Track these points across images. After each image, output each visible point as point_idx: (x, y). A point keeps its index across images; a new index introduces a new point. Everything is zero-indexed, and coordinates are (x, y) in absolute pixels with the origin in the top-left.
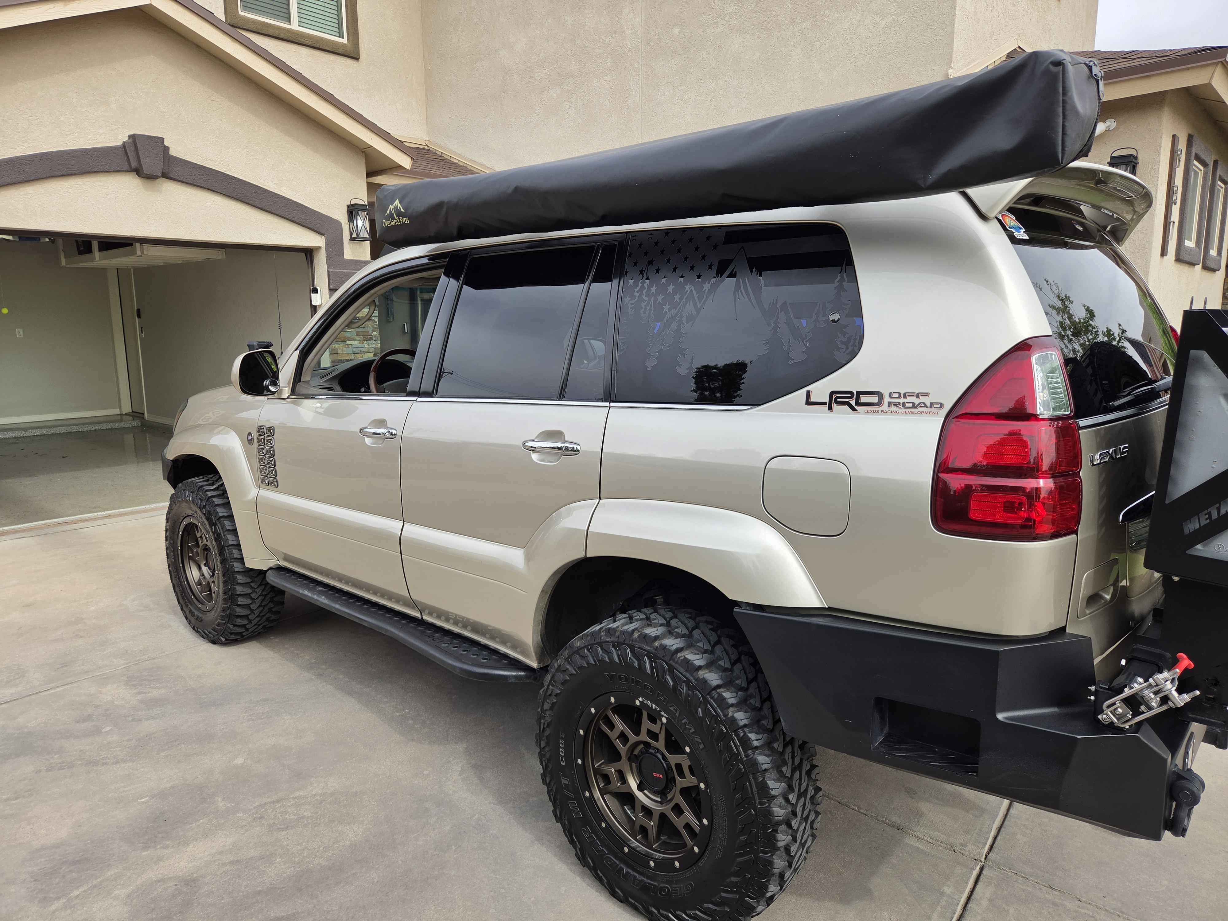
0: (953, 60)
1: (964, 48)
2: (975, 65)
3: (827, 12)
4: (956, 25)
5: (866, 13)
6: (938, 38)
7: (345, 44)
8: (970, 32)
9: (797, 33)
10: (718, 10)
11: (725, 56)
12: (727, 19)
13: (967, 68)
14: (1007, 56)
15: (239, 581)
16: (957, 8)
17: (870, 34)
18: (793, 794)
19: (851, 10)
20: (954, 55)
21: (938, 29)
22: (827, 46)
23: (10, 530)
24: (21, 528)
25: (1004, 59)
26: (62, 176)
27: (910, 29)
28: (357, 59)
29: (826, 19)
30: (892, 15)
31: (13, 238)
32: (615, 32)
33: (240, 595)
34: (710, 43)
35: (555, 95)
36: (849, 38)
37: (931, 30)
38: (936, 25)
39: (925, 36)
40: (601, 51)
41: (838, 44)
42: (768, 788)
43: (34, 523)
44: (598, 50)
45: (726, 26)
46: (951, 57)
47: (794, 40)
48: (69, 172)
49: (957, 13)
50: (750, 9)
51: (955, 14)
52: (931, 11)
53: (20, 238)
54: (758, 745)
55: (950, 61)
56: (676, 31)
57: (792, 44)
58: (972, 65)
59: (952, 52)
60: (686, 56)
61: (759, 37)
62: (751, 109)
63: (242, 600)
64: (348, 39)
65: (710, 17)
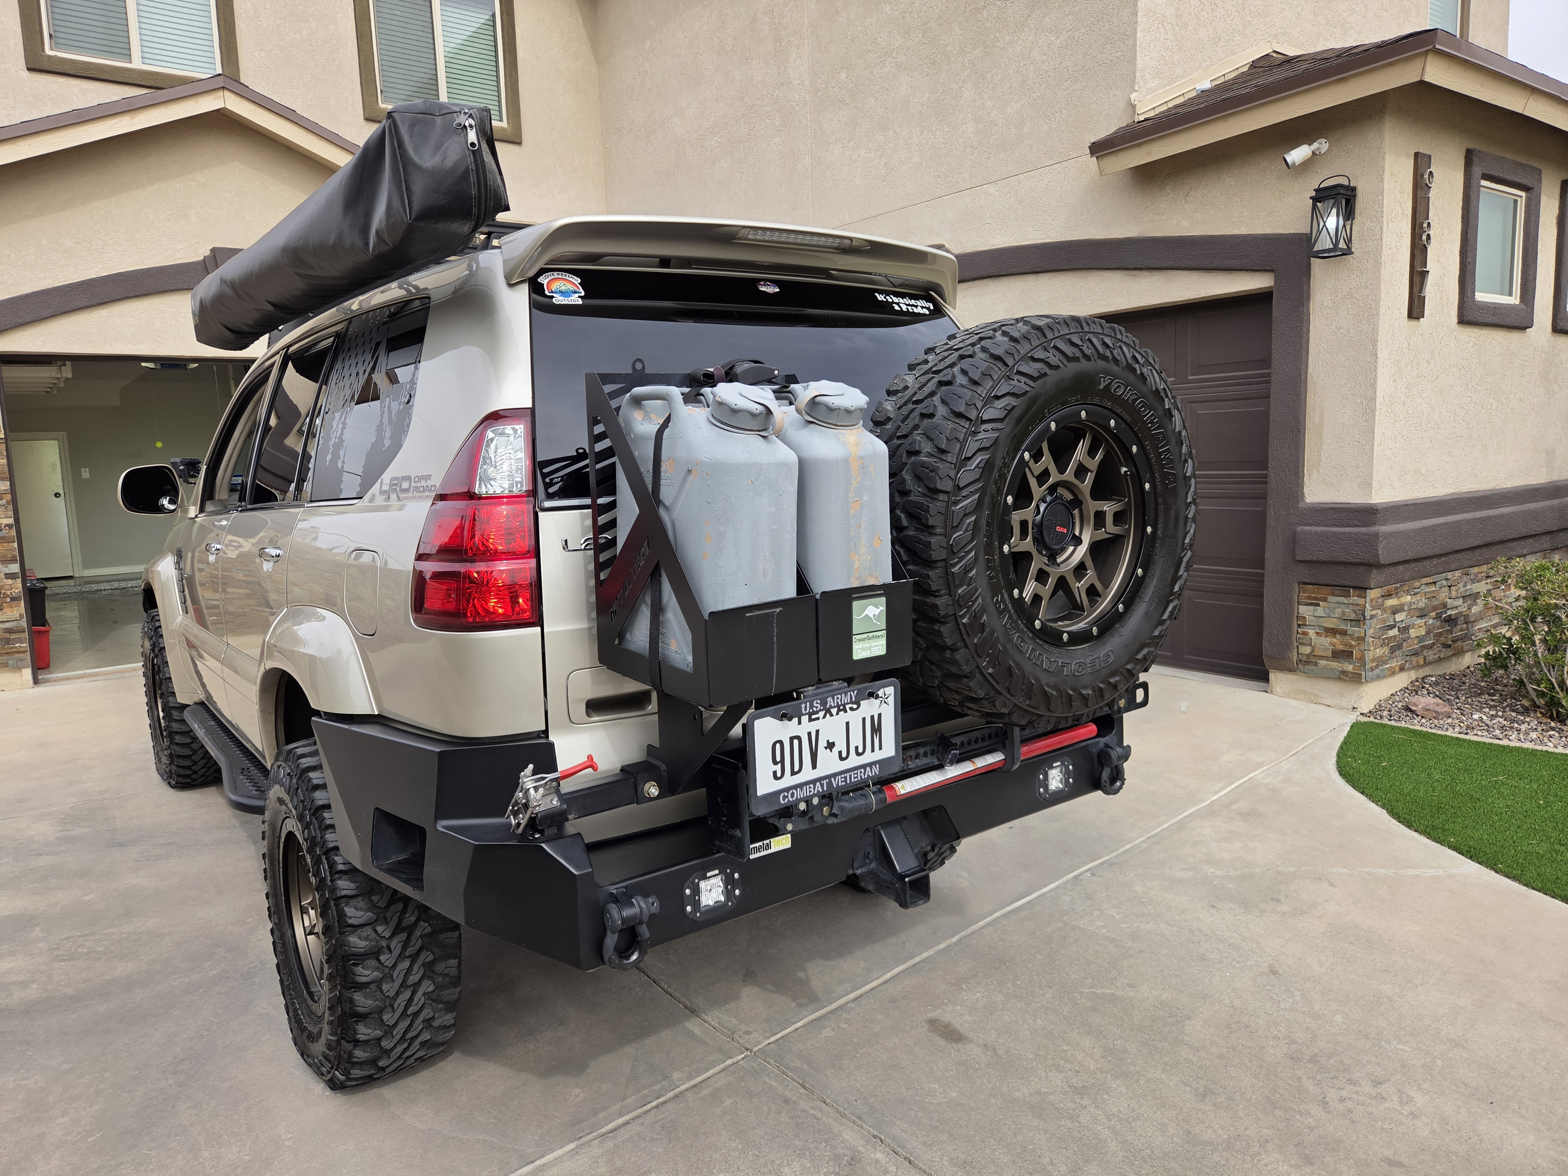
0: (1137, 81)
1: (1157, 64)
2: (1181, 84)
3: (998, 34)
4: (1139, 35)
5: (1039, 32)
6: (1119, 54)
7: (504, 128)
8: (1169, 41)
9: (967, 64)
10: (885, 45)
11: (893, 101)
12: (894, 55)
13: (1167, 88)
14: (1251, 65)
15: (175, 717)
16: (1139, 14)
17: (1044, 58)
18: (384, 927)
19: (1023, 30)
20: (1138, 74)
21: (1118, 43)
22: (999, 77)
23: (92, 673)
24: (104, 671)
25: (1246, 69)
26: (136, 296)
27: (1087, 46)
28: (519, 143)
29: (996, 44)
30: (1068, 31)
31: (155, 365)
32: (782, 84)
33: (177, 732)
34: (878, 87)
35: (726, 166)
36: (1022, 64)
37: (1111, 45)
38: (1116, 38)
39: (1104, 53)
40: (769, 108)
41: (1011, 73)
42: (346, 915)
43: (118, 667)
44: (766, 108)
45: (894, 64)
46: (1135, 77)
47: (965, 74)
48: (145, 292)
49: (1139, 20)
50: (917, 40)
51: (1136, 22)
52: (1109, 21)
53: (162, 365)
54: (343, 869)
55: (1134, 81)
56: (843, 76)
57: (962, 78)
58: (1178, 83)
59: (1135, 70)
60: (854, 106)
61: (928, 74)
62: (922, 164)
63: (180, 738)
64: (508, 122)
65: (876, 55)
